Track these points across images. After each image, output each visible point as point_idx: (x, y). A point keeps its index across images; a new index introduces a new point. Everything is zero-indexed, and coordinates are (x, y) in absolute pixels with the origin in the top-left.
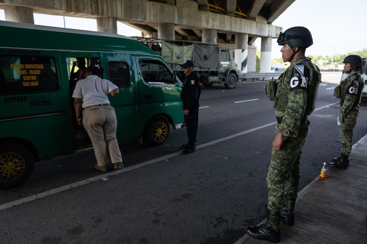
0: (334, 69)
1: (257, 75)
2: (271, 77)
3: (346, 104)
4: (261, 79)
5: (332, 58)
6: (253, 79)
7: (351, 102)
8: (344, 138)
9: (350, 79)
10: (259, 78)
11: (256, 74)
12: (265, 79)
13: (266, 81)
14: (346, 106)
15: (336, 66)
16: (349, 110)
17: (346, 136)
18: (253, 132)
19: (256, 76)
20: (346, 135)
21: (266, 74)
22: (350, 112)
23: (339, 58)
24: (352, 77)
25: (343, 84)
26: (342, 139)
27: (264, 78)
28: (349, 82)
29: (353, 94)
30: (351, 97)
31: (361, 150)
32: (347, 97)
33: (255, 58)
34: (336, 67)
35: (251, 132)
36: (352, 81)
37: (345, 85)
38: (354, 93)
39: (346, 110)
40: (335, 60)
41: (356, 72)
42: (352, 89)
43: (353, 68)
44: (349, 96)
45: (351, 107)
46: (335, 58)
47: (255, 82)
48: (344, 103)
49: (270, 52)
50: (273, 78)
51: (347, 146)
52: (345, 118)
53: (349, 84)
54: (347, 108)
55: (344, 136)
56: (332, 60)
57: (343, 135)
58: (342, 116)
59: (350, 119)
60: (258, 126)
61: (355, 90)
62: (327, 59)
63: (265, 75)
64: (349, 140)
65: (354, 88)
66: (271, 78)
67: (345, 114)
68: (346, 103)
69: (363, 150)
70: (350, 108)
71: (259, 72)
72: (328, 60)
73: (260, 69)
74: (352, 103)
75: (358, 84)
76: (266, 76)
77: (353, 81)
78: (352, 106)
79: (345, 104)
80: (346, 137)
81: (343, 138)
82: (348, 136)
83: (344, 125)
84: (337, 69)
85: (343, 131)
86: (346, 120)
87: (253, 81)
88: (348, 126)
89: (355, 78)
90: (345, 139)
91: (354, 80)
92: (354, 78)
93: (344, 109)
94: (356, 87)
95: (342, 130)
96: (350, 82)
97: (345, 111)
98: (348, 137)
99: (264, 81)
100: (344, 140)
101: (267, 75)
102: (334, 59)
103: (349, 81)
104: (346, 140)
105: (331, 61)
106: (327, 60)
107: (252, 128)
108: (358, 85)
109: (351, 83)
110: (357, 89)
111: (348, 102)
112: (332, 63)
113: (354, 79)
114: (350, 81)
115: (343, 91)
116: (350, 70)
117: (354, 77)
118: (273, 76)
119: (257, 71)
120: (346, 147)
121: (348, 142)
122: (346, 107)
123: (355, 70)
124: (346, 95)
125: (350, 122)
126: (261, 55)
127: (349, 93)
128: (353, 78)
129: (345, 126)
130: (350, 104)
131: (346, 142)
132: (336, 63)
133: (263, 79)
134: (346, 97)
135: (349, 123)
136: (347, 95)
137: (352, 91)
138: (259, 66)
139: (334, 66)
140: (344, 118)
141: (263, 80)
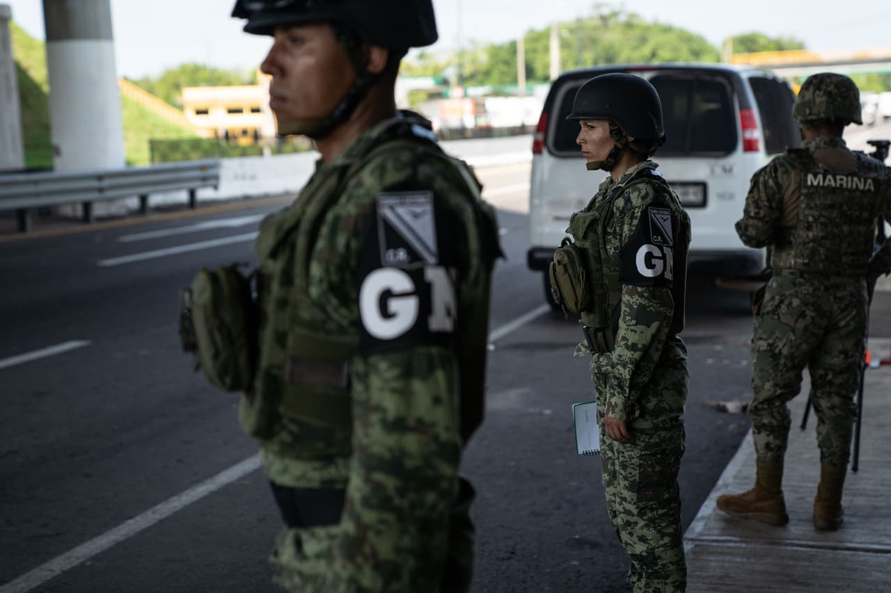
0: (470, 123)
1: (42, 188)
2: (130, 196)
3: (632, 338)
4: (67, 211)
5: (448, 65)
6: (21, 214)
7: (655, 325)
8: (641, 523)
9: (628, 200)
10: (57, 206)
11: (36, 182)
12: (99, 210)
13: (101, 219)
14: (633, 347)
15: (479, 108)
16: (652, 365)
17: (650, 515)
18: (95, 558)
19: (37, 195)
20: (652, 510)
21: (100, 177)
22: (654, 381)
23: (484, 59)
24: (636, 194)
25: (595, 232)
26: (631, 534)
27: (87, 206)
28: (627, 220)
29: (658, 281)
30: (653, 296)
31: (720, 578)
32: (630, 299)
33: (7, 77)
34: (476, 116)
35: (83, 565)
36: (638, 213)
37: (604, 237)
38: (663, 274)
39: (638, 368)
40: (468, 70)
41: (643, 165)
42: (649, 257)
43: (626, 145)
44: (641, 295)
45: (657, 349)
46: (467, 59)
47: (34, 232)
48: (621, 333)
49: (104, 45)
50: (143, 199)
51: (664, 565)
52: (637, 413)
53: (626, 228)
54: (642, 358)
55: (641, 514)
56: (451, 74)
57: (635, 512)
58: (620, 406)
59: (662, 418)
60: (119, 519)
61: (664, 257)
62: (425, 68)
63: (95, 184)
64: (669, 535)
65: (657, 253)
66: (134, 203)
67: (633, 393)
68: (628, 333)
69: (726, 576)
70: (656, 356)
71: (50, 169)
72: (430, 72)
73: (56, 151)
74: (659, 330)
75: (667, 226)
76: (101, 190)
77: (645, 213)
78: (660, 347)
79: (624, 338)
80: (651, 521)
81: (636, 523)
82: (660, 512)
83: (636, 453)
84: (482, 122)
85: (629, 488)
86: (645, 424)
87: (22, 228)
88: (654, 455)
89: (651, 196)
90: (645, 531)
91: (650, 205)
92: (647, 194)
93: (624, 366)
94: (665, 241)
95: (627, 483)
96: (632, 217)
97: (634, 374)
98: (660, 516)
99: (94, 226)
100: (642, 539)
101: (106, 183)
102: (461, 66)
103: (623, 212)
104: (650, 533)
105: (445, 82)
106: (424, 76)
107: (82, 538)
108: (670, 233)
109: (635, 222)
110: (668, 251)
111: (640, 328)
112: (456, 92)
113: (648, 200)
114: (628, 215)
115: (600, 270)
116: (611, 155)
117: (643, 192)
118: (143, 190)
119: (35, 163)
120: (657, 575)
121: (664, 545)
122: (637, 355)
123: (633, 152)
124: (621, 290)
125: (663, 434)
126: (53, 61)
127: (641, 280)
128: (644, 198)
129: (640, 457)
130: (654, 337)
131: (653, 549)
132: (476, 91)
133: (79, 212)
134: (626, 298)
135: (655, 440)
136: (625, 288)
137: (649, 265)
138: (46, 128)
139: (468, 106)
140: (633, 412)
141: (86, 217)
